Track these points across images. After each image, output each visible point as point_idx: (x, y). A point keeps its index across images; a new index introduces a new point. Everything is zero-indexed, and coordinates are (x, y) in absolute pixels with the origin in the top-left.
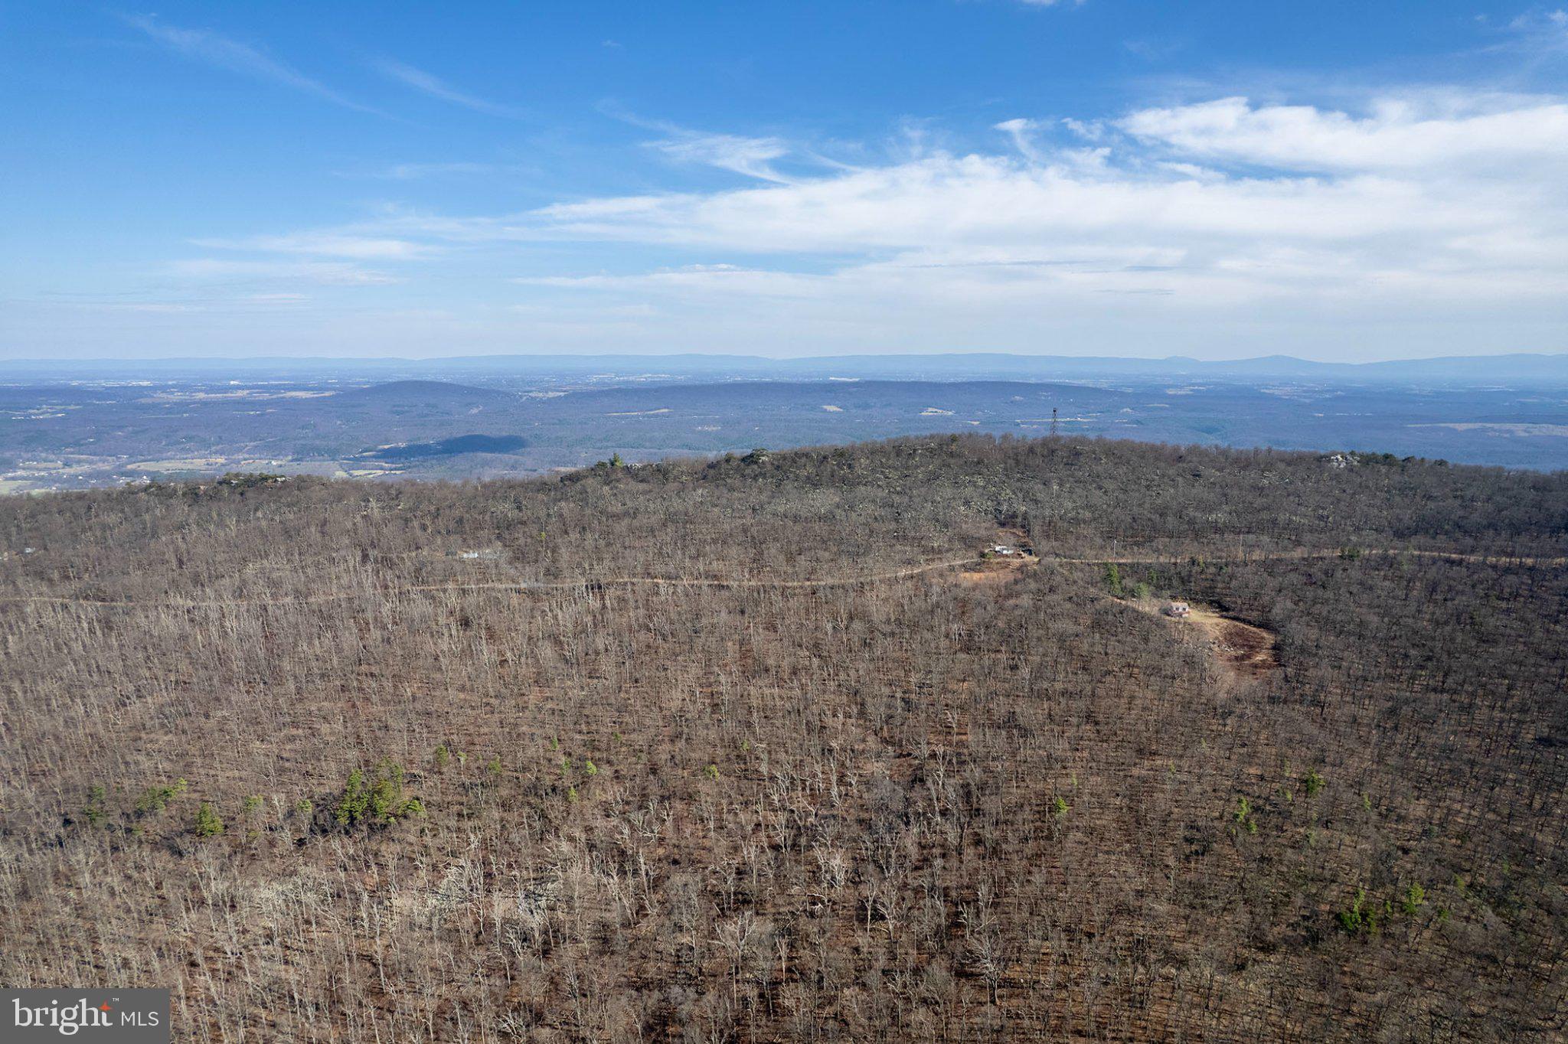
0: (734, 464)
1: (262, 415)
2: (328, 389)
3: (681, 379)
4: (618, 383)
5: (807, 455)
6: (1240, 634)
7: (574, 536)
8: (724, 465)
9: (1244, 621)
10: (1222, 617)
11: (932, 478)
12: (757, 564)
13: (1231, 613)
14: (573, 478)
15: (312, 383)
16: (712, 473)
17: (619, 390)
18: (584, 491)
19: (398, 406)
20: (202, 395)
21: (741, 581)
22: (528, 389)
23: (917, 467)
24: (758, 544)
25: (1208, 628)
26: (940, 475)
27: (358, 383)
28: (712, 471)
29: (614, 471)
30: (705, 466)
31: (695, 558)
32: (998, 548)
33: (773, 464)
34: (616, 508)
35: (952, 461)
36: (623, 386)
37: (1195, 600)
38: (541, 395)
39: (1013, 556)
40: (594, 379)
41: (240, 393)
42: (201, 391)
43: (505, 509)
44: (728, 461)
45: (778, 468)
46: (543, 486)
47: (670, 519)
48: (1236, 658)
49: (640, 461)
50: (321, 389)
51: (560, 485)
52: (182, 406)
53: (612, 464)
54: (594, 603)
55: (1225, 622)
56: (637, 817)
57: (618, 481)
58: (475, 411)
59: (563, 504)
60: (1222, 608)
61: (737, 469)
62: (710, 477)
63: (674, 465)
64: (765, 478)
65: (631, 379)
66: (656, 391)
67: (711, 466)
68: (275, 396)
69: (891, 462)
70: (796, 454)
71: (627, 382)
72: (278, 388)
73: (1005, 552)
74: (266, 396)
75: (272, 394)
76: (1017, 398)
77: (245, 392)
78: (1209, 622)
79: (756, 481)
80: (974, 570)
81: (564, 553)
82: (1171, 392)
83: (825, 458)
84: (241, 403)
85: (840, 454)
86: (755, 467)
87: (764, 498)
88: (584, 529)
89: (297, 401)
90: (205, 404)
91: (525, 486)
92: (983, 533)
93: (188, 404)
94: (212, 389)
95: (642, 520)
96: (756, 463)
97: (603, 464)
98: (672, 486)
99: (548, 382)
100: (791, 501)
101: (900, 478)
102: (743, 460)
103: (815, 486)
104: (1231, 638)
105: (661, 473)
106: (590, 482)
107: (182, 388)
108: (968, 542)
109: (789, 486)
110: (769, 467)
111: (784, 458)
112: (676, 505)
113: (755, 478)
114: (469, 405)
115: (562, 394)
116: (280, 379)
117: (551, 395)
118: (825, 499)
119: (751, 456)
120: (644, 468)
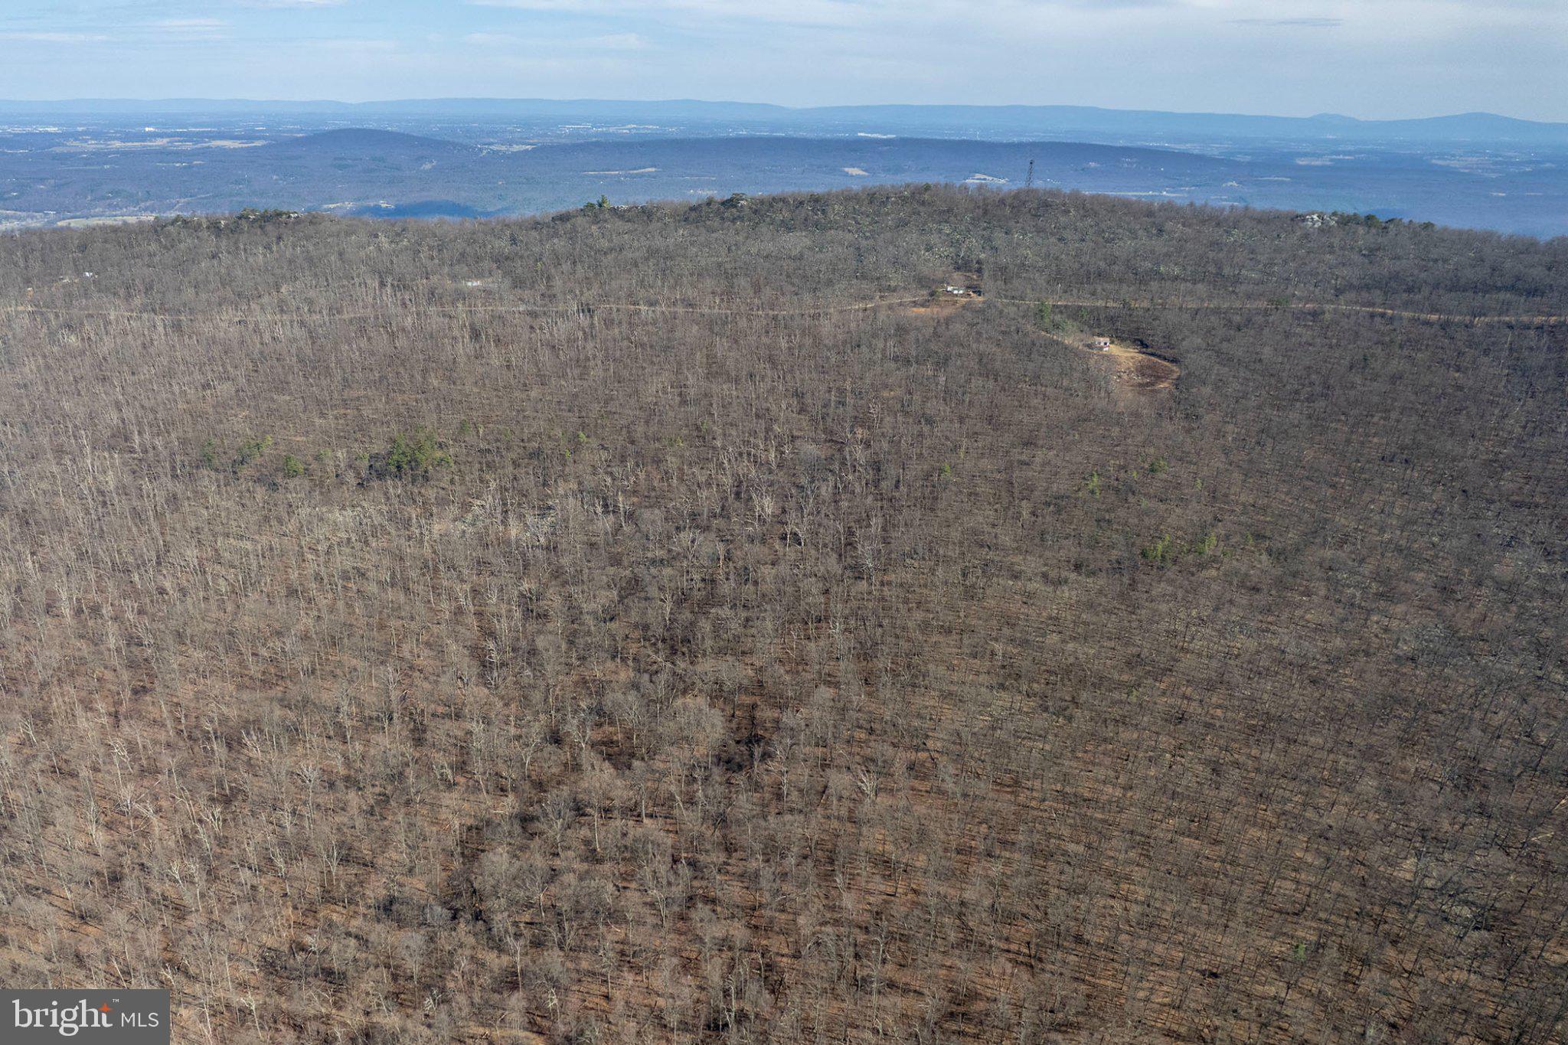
0: (715, 207)
1: (190, 167)
2: (259, 138)
3: (673, 131)
4: (596, 135)
5: (784, 200)
6: (1153, 367)
7: (566, 267)
8: (705, 208)
9: (1159, 357)
10: (1140, 352)
11: (902, 224)
12: (729, 294)
13: (1149, 350)
14: (564, 218)
15: (237, 131)
16: (694, 215)
17: (597, 144)
18: (574, 229)
19: (341, 159)
20: (117, 144)
21: (712, 307)
22: (487, 140)
23: (887, 214)
24: (729, 276)
25: (1122, 360)
26: (909, 222)
27: (291, 131)
28: (693, 214)
29: (602, 212)
30: (687, 209)
31: (673, 288)
32: (950, 289)
33: (750, 208)
34: (605, 244)
35: (921, 209)
36: (603, 140)
37: (1118, 337)
38: (504, 148)
39: (962, 296)
40: (568, 129)
41: (160, 142)
42: (115, 139)
43: (503, 245)
44: (709, 204)
45: (756, 212)
46: (536, 225)
47: (652, 252)
48: (1140, 385)
49: (626, 203)
50: (249, 137)
51: (552, 224)
52: (100, 156)
53: (600, 205)
54: (584, 320)
55: (1141, 357)
56: (617, 470)
57: (606, 221)
58: (428, 166)
59: (556, 241)
60: (1142, 345)
61: (718, 213)
62: (691, 219)
63: (658, 208)
64: (742, 221)
65: (611, 130)
66: (642, 145)
67: (693, 209)
68: (199, 146)
69: (863, 209)
70: (774, 199)
71: (603, 134)
72: (202, 136)
73: (956, 292)
74: (189, 146)
75: (197, 142)
76: (1093, 164)
77: (165, 140)
78: (1125, 355)
79: (734, 224)
80: (923, 306)
81: (558, 282)
82: (1302, 162)
83: (801, 203)
84: (162, 153)
85: (815, 200)
86: (734, 210)
87: (740, 238)
88: (574, 263)
89: (223, 151)
90: (125, 154)
91: (521, 225)
92: (939, 274)
93: (106, 154)
94: (127, 138)
95: (629, 254)
96: (735, 206)
97: (592, 205)
98: (655, 225)
99: (511, 132)
100: (767, 242)
101: (870, 224)
102: (723, 203)
103: (789, 230)
104: (1141, 370)
105: (647, 214)
106: (580, 221)
107: (96, 135)
108: (922, 281)
109: (764, 228)
110: (747, 210)
111: (762, 202)
112: (658, 242)
113: (734, 221)
114: (421, 159)
115: (529, 147)
116: (201, 125)
117: (516, 148)
118: (797, 241)
119: (731, 200)
120: (629, 210)
